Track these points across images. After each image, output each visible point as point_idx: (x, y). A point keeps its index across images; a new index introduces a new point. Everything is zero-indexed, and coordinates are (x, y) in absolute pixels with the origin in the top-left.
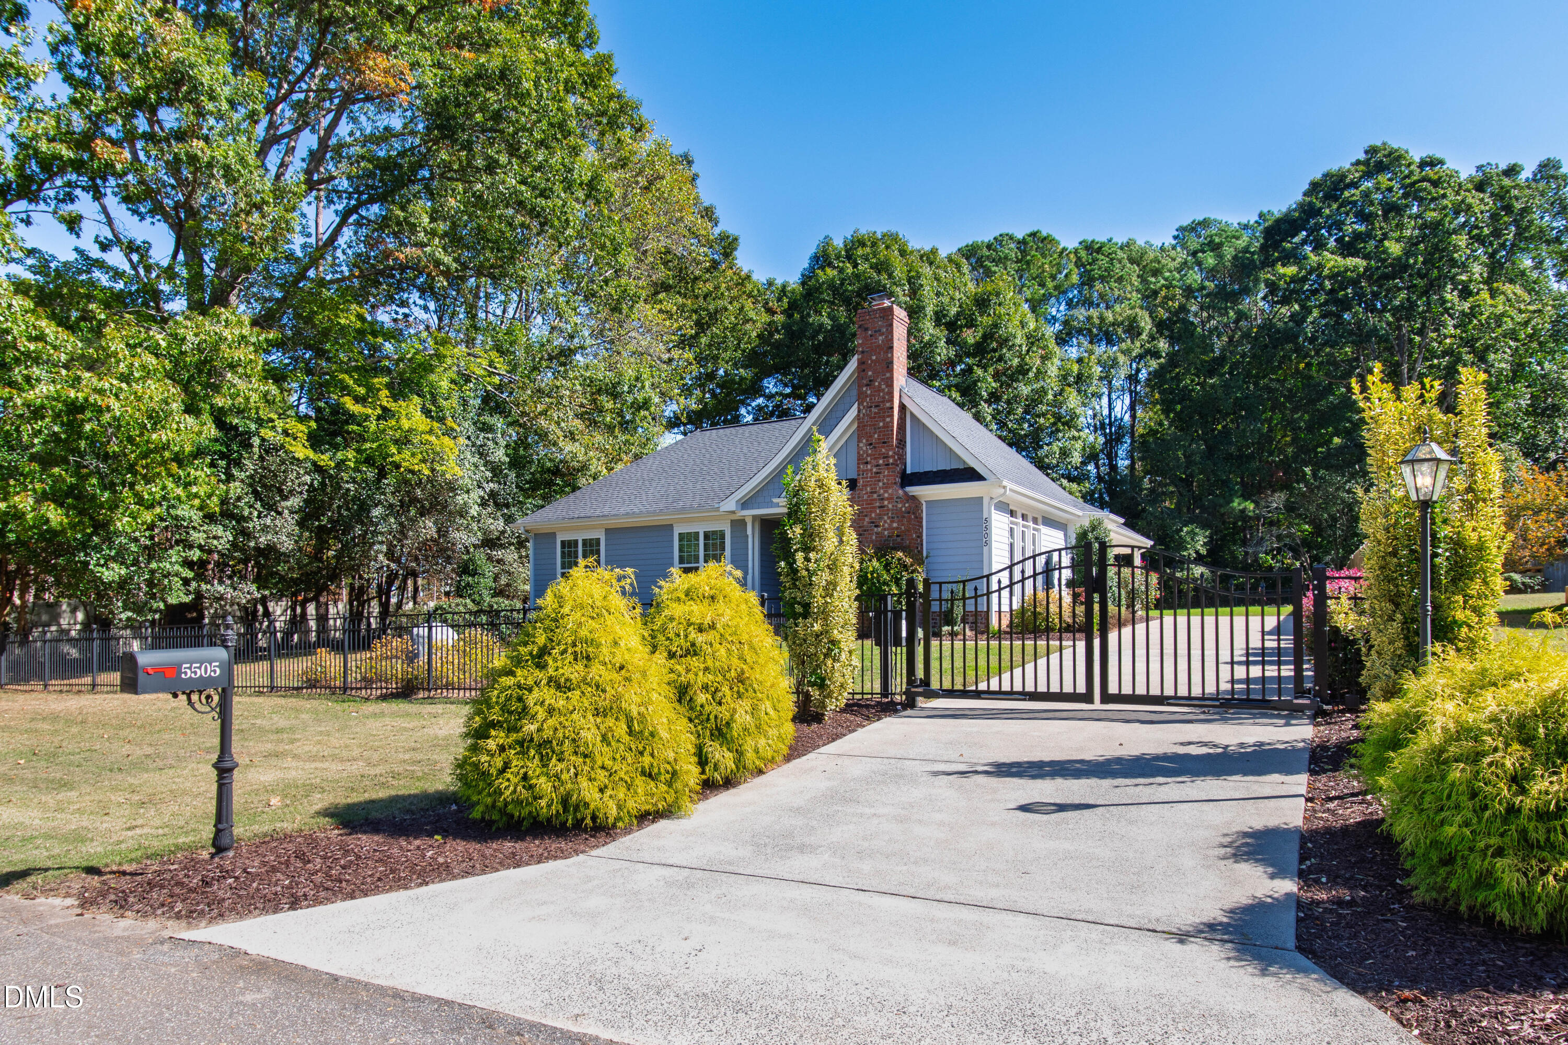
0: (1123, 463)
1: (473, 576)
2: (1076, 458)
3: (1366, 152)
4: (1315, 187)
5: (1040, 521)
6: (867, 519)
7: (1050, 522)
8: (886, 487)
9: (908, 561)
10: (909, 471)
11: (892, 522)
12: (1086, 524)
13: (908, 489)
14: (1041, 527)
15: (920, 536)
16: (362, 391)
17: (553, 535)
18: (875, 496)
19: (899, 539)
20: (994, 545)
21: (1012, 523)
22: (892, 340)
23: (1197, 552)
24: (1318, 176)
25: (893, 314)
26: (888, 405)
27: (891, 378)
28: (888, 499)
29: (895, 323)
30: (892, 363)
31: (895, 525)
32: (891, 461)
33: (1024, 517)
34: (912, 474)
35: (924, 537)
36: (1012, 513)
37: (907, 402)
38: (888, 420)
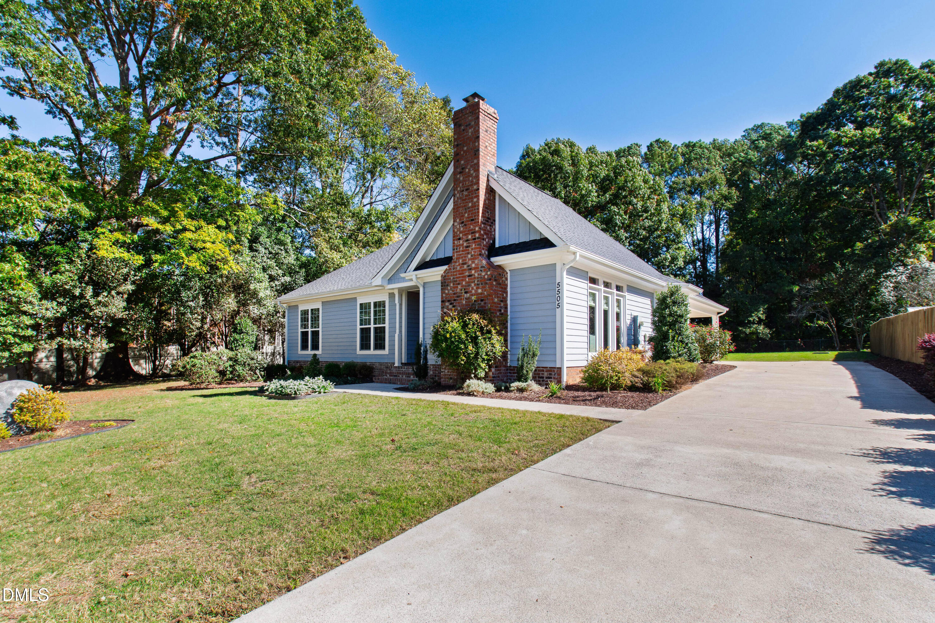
0: (712, 267)
1: (240, 334)
2: (681, 263)
3: (876, 67)
4: (837, 92)
5: (625, 288)
6: (459, 287)
7: (634, 290)
8: (473, 258)
9: (483, 323)
10: (497, 245)
11: (478, 288)
12: (666, 290)
13: (493, 259)
14: (626, 294)
15: (504, 300)
16: (165, 213)
17: (297, 306)
18: (465, 266)
19: (482, 303)
20: (566, 306)
21: (591, 288)
22: (478, 131)
23: (759, 318)
24: (840, 85)
25: (479, 108)
26: (475, 187)
27: (478, 165)
28: (475, 268)
29: (481, 117)
30: (478, 150)
31: (480, 291)
32: (477, 235)
33: (607, 285)
34: (500, 247)
35: (509, 302)
36: (593, 281)
37: (494, 185)
38: (475, 200)
